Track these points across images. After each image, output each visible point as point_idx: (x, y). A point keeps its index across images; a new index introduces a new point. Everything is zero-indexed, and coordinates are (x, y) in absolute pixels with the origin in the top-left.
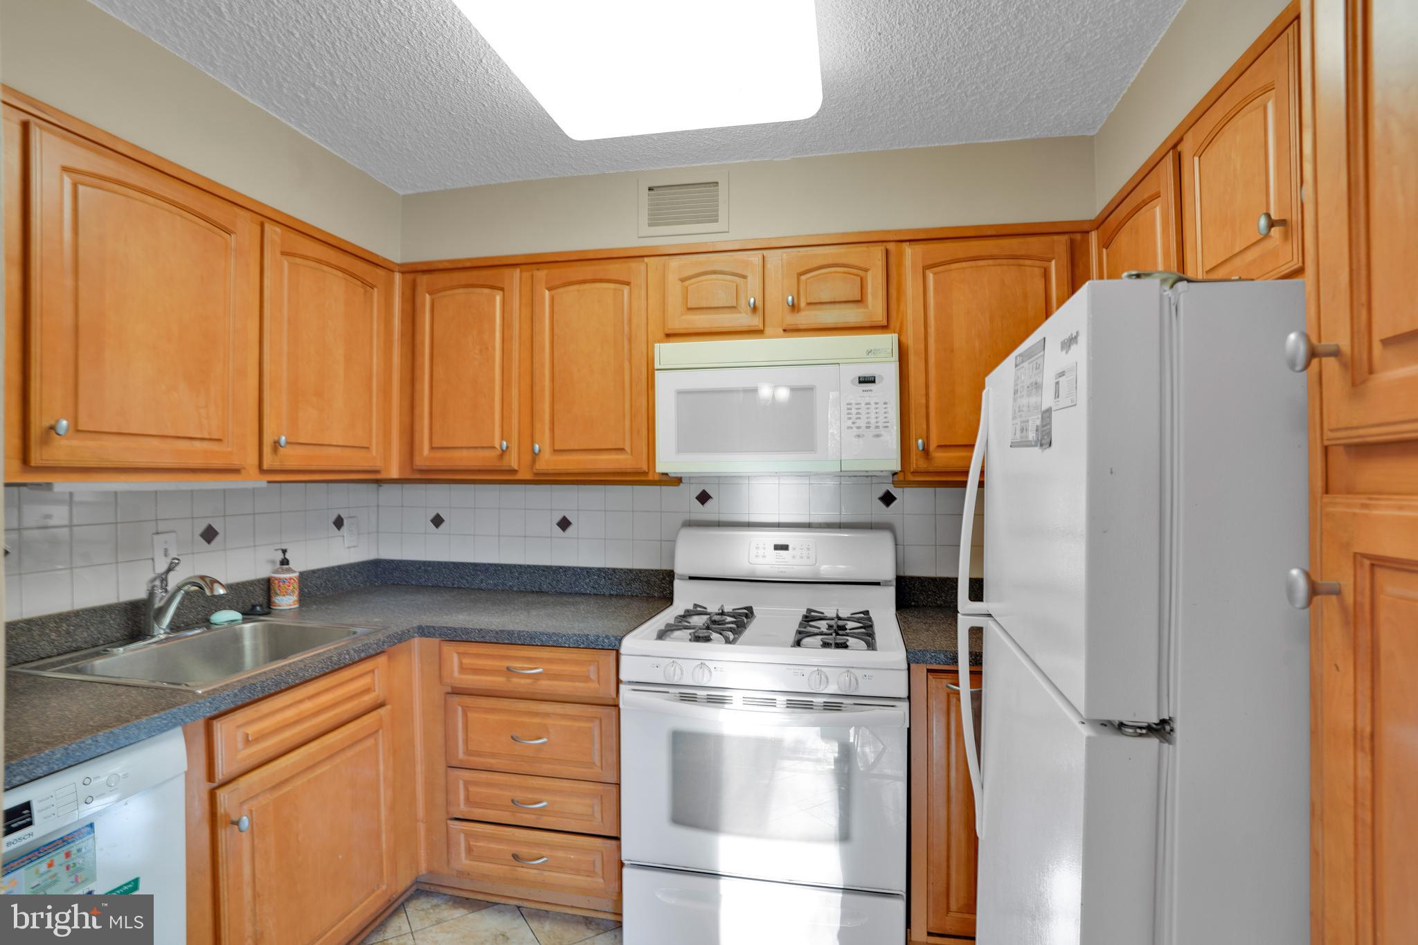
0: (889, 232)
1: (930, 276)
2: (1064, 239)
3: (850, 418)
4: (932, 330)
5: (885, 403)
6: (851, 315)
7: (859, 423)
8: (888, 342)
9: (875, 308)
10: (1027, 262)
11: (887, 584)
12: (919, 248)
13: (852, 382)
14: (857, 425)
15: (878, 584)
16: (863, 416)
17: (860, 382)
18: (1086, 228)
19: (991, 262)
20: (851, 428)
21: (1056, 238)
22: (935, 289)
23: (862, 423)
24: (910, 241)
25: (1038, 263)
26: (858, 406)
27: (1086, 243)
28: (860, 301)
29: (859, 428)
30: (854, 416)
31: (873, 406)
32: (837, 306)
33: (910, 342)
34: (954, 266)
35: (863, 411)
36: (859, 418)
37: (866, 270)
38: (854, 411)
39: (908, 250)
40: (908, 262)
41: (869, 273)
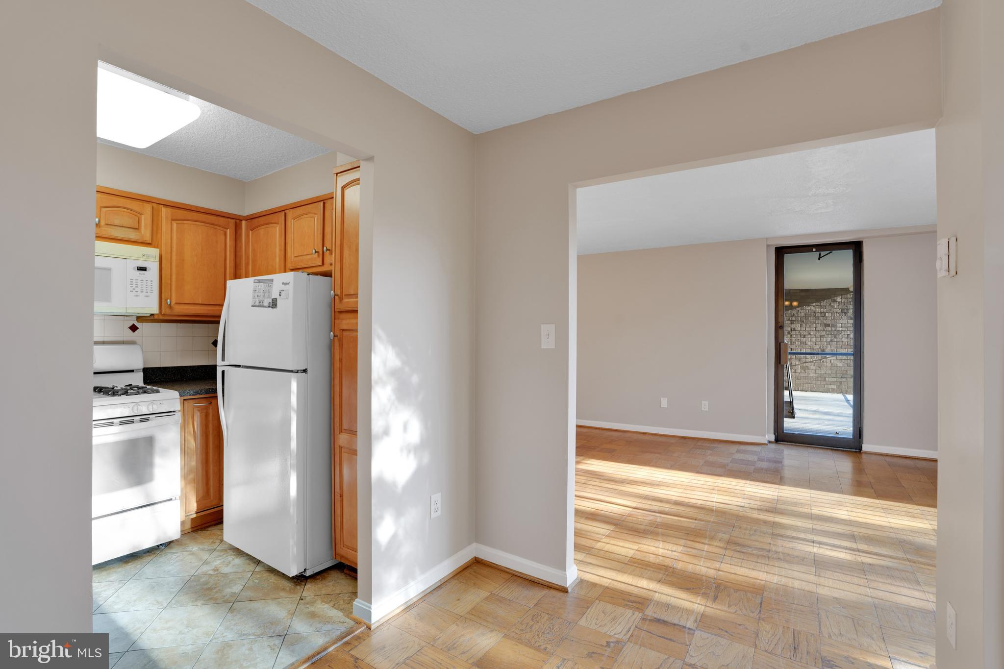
0: (153, 198)
1: (175, 225)
2: (233, 221)
3: (132, 287)
4: (174, 249)
5: (151, 281)
6: (132, 235)
7: (137, 289)
8: (154, 252)
9: (146, 233)
10: (218, 228)
11: (138, 370)
12: (169, 210)
13: (134, 268)
14: (136, 290)
15: (132, 371)
16: (139, 286)
17: (138, 270)
18: (241, 219)
19: (203, 224)
20: (132, 291)
21: (230, 220)
22: (177, 231)
23: (138, 289)
24: (164, 205)
25: (222, 229)
26: (136, 281)
27: (241, 225)
28: (137, 229)
29: (137, 292)
30: (134, 286)
31: (145, 282)
32: (124, 229)
33: (163, 254)
34: (185, 222)
35: (139, 283)
36: (137, 287)
37: (141, 214)
38: (134, 283)
39: (164, 210)
40: (164, 215)
41: (143, 216)
